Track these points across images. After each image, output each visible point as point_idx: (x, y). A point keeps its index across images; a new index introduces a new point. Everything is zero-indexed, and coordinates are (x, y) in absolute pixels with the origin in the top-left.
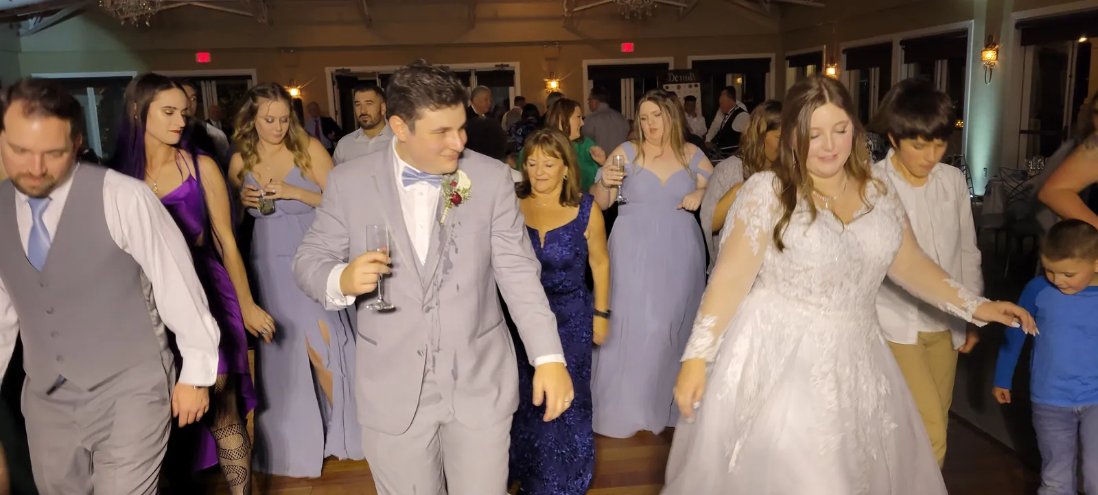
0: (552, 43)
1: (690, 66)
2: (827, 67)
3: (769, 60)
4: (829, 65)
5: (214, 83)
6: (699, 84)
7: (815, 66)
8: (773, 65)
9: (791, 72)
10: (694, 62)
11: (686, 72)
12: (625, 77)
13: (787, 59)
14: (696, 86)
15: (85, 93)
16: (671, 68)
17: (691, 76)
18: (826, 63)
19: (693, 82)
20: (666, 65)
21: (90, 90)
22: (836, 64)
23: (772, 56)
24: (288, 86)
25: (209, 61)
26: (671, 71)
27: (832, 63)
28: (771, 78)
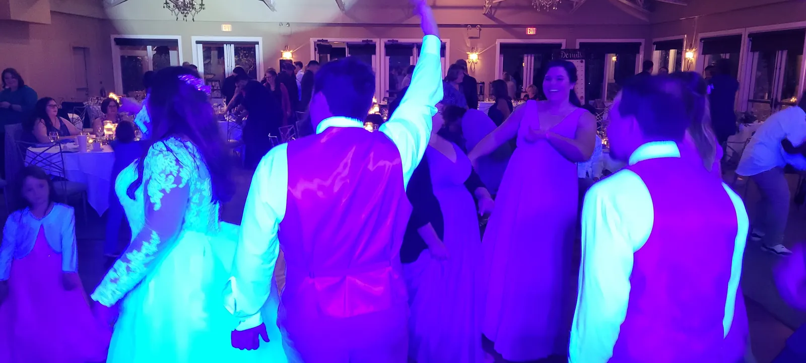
0: (474, 26)
1: (578, 47)
2: (686, 51)
3: (640, 44)
4: (688, 50)
5: (233, 46)
6: (584, 60)
7: (676, 50)
8: (642, 48)
9: (656, 55)
10: (581, 44)
11: (575, 51)
12: (527, 53)
13: (654, 44)
14: (582, 62)
15: (146, 49)
16: (563, 47)
17: (579, 54)
18: (686, 49)
19: (579, 59)
20: (560, 45)
21: (149, 48)
22: (694, 50)
23: (642, 41)
24: (284, 50)
25: (230, 30)
26: (563, 50)
27: (691, 47)
28: (641, 58)
